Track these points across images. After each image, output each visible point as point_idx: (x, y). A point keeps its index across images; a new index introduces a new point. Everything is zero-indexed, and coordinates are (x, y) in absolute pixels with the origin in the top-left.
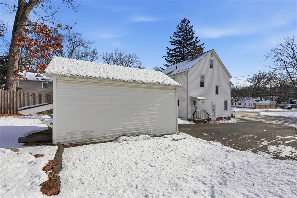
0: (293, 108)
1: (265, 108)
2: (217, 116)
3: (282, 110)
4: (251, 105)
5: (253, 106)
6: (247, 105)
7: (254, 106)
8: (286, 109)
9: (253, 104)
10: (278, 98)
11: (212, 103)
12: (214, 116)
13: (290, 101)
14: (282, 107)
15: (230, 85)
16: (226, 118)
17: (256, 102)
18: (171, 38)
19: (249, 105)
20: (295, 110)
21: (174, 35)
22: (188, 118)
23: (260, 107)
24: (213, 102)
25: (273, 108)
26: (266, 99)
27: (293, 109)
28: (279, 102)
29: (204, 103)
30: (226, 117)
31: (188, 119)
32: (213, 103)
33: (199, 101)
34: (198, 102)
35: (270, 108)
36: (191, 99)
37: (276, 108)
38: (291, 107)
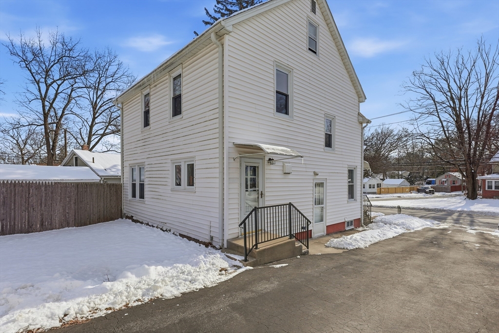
0: (436, 192)
1: (396, 193)
2: (331, 220)
3: (421, 195)
4: (374, 188)
5: (375, 190)
6: (367, 186)
7: (378, 190)
8: (426, 193)
9: (376, 186)
10: (409, 175)
11: (316, 174)
12: (322, 220)
13: (426, 179)
14: (419, 191)
15: (361, 123)
16: (351, 225)
17: (380, 182)
18: (207, 13)
19: (370, 188)
20: (440, 195)
21: (216, 9)
22: (227, 237)
23: (388, 191)
24: (317, 171)
25: (407, 192)
26: (392, 177)
27: (436, 194)
28: (411, 180)
29: (290, 176)
30: (352, 222)
31: (225, 246)
32: (317, 177)
33: (272, 167)
34: (266, 172)
35: (403, 192)
36: (236, 155)
37: (411, 193)
38: (432, 189)
